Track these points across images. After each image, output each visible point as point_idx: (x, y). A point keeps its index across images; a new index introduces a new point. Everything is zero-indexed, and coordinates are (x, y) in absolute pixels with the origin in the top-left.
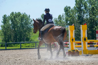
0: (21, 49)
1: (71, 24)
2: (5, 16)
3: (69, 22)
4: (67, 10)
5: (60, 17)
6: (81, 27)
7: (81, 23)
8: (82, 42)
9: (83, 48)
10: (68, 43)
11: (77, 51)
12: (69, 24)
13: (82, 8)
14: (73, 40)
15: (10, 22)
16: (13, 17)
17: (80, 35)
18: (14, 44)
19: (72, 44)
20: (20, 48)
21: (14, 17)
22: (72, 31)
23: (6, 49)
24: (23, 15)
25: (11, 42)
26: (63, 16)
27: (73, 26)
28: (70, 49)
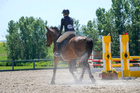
0: (34, 69)
1: (105, 34)
2: (11, 22)
3: (102, 31)
4: (100, 13)
5: (90, 24)
6: (120, 39)
7: (120, 32)
8: (121, 59)
9: (123, 68)
10: (101, 61)
11: (115, 72)
12: (103, 34)
13: (122, 10)
14: (108, 56)
15: (19, 31)
16: (23, 24)
17: (119, 50)
18: (25, 62)
19: (107, 62)
20: (32, 67)
21: (25, 23)
22: (107, 44)
23: (13, 70)
24: (38, 21)
25: (20, 60)
26: (94, 22)
27: (108, 37)
28: (104, 70)
